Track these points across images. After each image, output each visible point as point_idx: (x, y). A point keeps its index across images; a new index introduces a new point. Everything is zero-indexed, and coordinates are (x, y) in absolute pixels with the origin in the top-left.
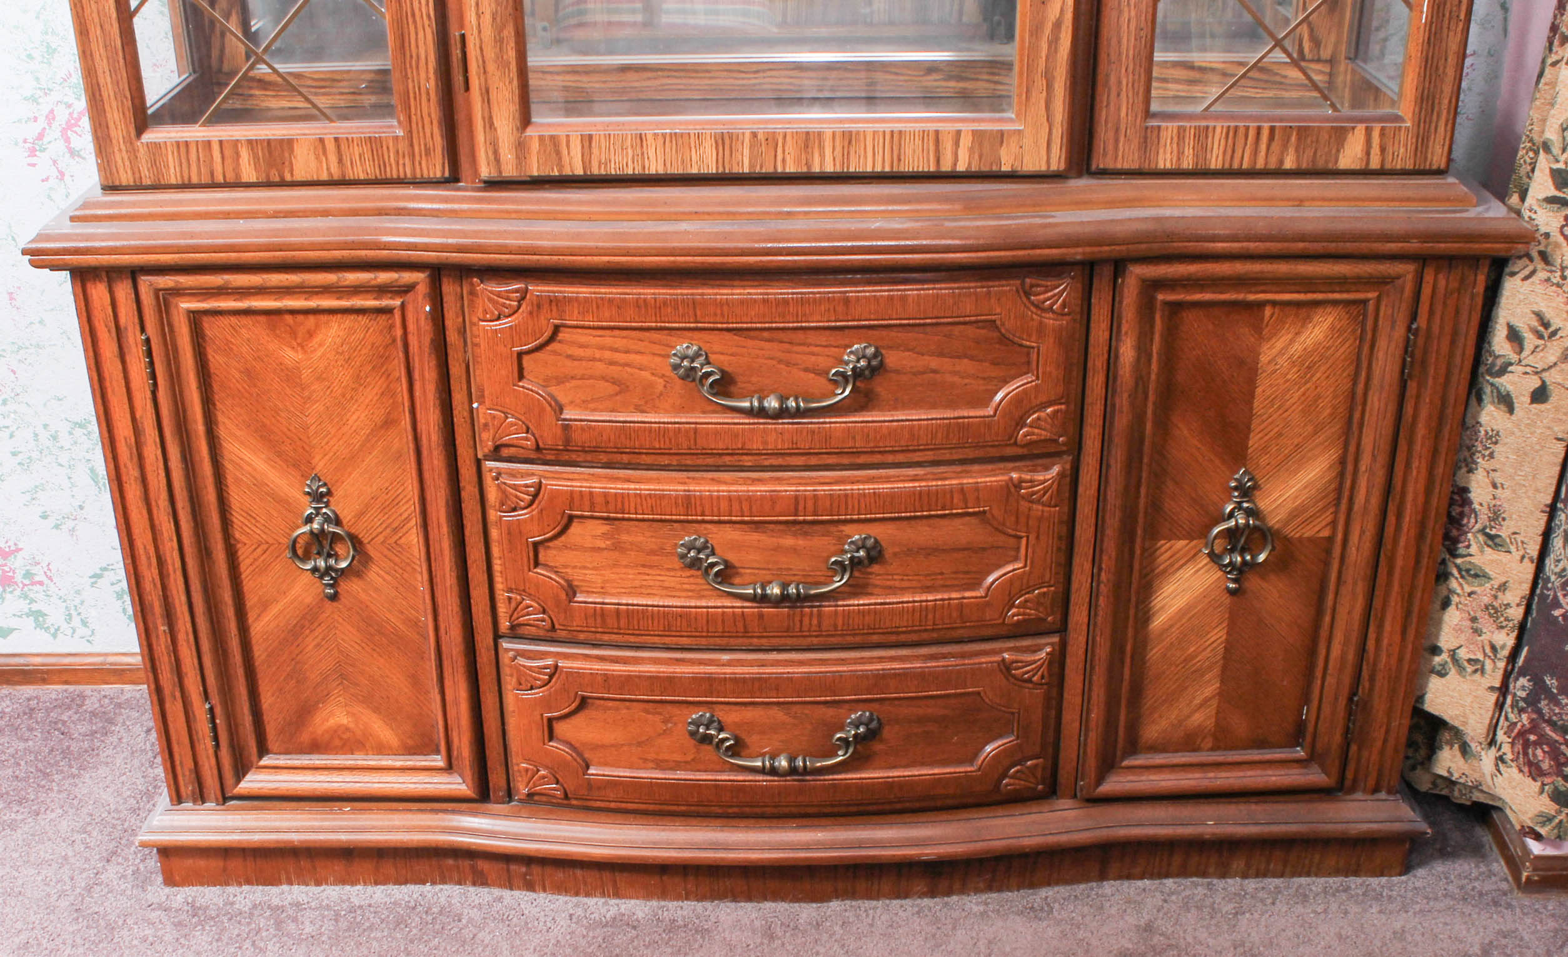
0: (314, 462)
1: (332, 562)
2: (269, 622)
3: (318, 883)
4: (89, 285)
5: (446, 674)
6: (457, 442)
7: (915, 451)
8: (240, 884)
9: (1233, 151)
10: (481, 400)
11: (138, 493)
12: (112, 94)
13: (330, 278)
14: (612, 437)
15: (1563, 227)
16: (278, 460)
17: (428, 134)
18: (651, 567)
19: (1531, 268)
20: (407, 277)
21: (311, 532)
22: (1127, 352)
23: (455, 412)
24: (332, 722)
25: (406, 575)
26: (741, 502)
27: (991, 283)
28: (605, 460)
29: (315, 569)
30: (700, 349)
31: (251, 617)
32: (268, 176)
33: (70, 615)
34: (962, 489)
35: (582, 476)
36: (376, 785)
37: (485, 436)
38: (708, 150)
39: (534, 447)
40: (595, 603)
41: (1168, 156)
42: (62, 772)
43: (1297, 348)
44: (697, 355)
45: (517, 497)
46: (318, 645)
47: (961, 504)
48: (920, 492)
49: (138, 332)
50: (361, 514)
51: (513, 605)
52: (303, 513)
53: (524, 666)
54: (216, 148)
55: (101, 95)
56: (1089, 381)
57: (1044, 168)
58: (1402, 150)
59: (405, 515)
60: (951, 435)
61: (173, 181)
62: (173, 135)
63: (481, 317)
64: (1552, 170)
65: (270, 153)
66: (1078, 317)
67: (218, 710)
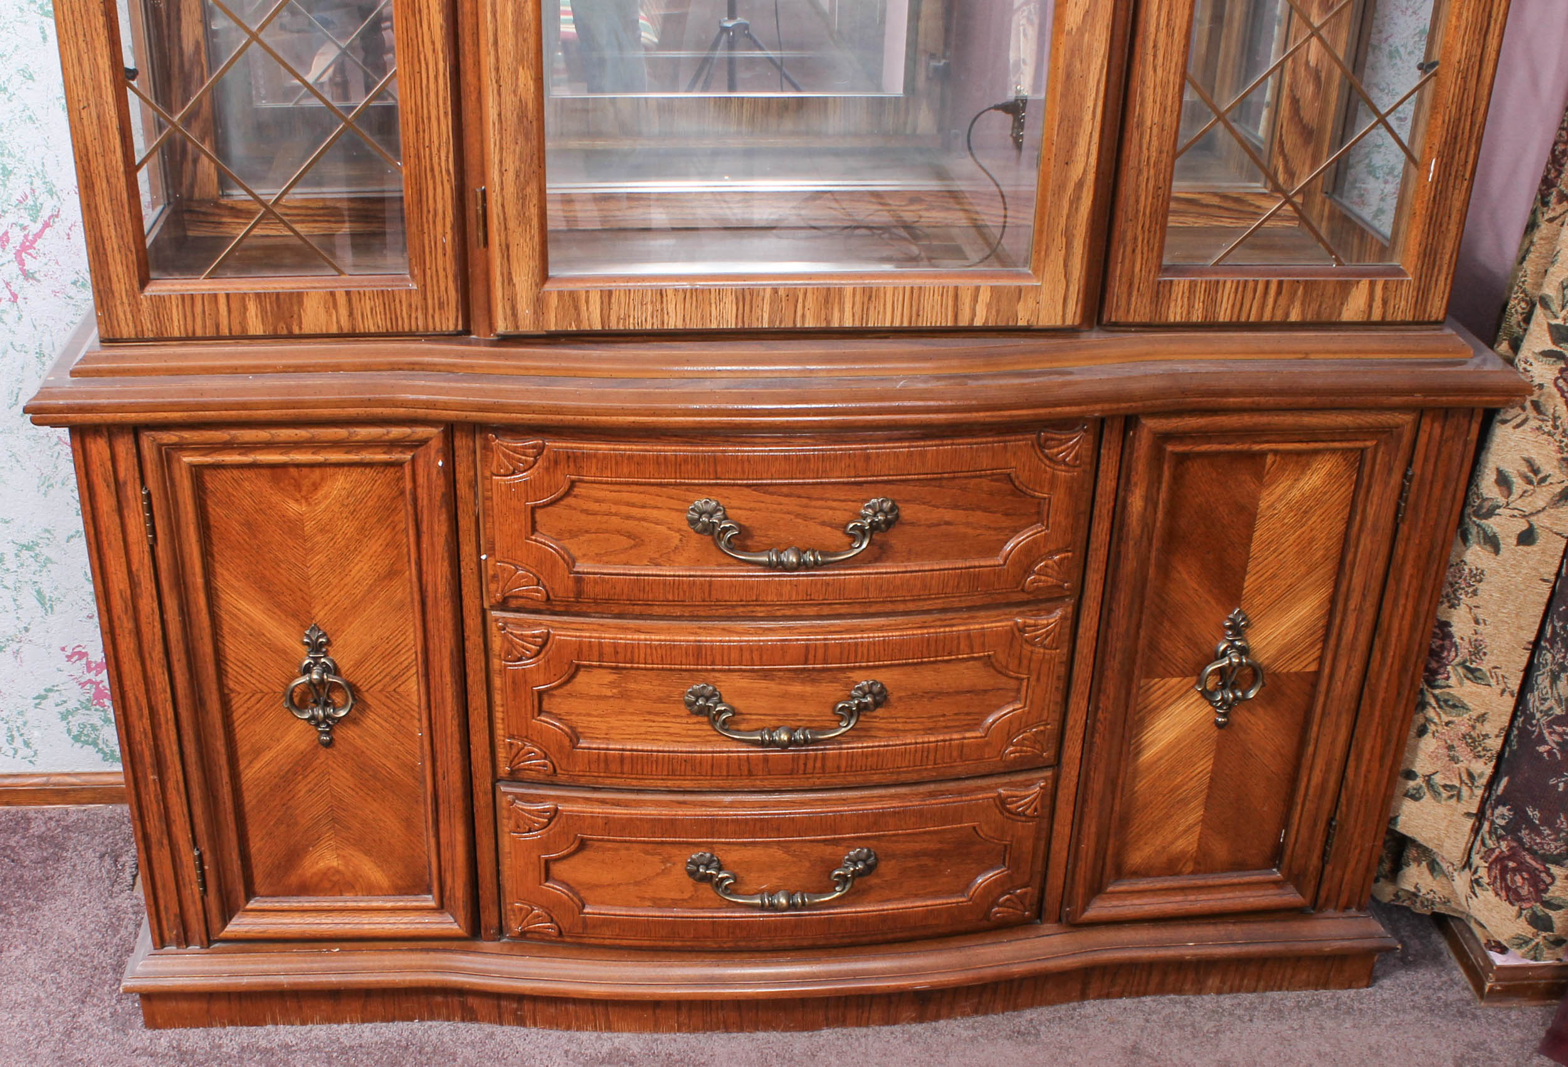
0: (314, 611)
1: (330, 711)
2: (261, 768)
3: (304, 1023)
4: (88, 440)
5: (441, 818)
6: (464, 593)
7: (925, 600)
8: (224, 1026)
9: (1242, 304)
10: (491, 551)
11: (132, 646)
12: (116, 247)
13: (341, 433)
14: (625, 591)
15: (1557, 379)
16: (276, 610)
17: (443, 288)
18: (656, 714)
19: (1522, 417)
20: (421, 432)
21: (311, 681)
22: (1136, 502)
23: (463, 564)
24: (321, 864)
25: (404, 722)
26: (752, 652)
27: (1007, 438)
28: (616, 611)
29: (313, 718)
30: (718, 504)
31: (243, 763)
32: (275, 329)
33: (12, 736)
34: (969, 636)
35: (591, 627)
36: (366, 926)
37: (493, 587)
38: (728, 306)
39: (544, 599)
40: (599, 749)
41: (1179, 310)
42: (19, 904)
43: (1295, 493)
44: (716, 510)
45: (523, 647)
46: (310, 791)
47: (967, 650)
48: (928, 639)
49: (138, 487)
50: (359, 664)
51: (514, 751)
52: (301, 663)
53: (523, 810)
54: (222, 302)
55: (104, 249)
56: (1094, 529)
57: (1059, 323)
58: (1403, 303)
59: (406, 663)
60: (962, 584)
61: (177, 334)
62: (178, 287)
63: (494, 470)
64: (1550, 325)
65: (278, 306)
66: (1088, 468)
67: (207, 857)
